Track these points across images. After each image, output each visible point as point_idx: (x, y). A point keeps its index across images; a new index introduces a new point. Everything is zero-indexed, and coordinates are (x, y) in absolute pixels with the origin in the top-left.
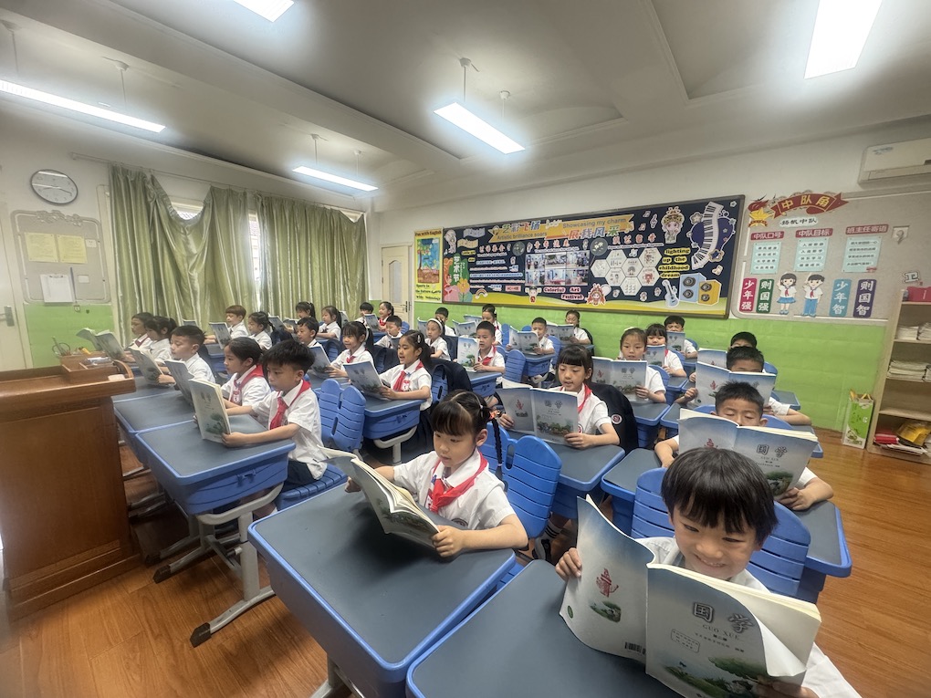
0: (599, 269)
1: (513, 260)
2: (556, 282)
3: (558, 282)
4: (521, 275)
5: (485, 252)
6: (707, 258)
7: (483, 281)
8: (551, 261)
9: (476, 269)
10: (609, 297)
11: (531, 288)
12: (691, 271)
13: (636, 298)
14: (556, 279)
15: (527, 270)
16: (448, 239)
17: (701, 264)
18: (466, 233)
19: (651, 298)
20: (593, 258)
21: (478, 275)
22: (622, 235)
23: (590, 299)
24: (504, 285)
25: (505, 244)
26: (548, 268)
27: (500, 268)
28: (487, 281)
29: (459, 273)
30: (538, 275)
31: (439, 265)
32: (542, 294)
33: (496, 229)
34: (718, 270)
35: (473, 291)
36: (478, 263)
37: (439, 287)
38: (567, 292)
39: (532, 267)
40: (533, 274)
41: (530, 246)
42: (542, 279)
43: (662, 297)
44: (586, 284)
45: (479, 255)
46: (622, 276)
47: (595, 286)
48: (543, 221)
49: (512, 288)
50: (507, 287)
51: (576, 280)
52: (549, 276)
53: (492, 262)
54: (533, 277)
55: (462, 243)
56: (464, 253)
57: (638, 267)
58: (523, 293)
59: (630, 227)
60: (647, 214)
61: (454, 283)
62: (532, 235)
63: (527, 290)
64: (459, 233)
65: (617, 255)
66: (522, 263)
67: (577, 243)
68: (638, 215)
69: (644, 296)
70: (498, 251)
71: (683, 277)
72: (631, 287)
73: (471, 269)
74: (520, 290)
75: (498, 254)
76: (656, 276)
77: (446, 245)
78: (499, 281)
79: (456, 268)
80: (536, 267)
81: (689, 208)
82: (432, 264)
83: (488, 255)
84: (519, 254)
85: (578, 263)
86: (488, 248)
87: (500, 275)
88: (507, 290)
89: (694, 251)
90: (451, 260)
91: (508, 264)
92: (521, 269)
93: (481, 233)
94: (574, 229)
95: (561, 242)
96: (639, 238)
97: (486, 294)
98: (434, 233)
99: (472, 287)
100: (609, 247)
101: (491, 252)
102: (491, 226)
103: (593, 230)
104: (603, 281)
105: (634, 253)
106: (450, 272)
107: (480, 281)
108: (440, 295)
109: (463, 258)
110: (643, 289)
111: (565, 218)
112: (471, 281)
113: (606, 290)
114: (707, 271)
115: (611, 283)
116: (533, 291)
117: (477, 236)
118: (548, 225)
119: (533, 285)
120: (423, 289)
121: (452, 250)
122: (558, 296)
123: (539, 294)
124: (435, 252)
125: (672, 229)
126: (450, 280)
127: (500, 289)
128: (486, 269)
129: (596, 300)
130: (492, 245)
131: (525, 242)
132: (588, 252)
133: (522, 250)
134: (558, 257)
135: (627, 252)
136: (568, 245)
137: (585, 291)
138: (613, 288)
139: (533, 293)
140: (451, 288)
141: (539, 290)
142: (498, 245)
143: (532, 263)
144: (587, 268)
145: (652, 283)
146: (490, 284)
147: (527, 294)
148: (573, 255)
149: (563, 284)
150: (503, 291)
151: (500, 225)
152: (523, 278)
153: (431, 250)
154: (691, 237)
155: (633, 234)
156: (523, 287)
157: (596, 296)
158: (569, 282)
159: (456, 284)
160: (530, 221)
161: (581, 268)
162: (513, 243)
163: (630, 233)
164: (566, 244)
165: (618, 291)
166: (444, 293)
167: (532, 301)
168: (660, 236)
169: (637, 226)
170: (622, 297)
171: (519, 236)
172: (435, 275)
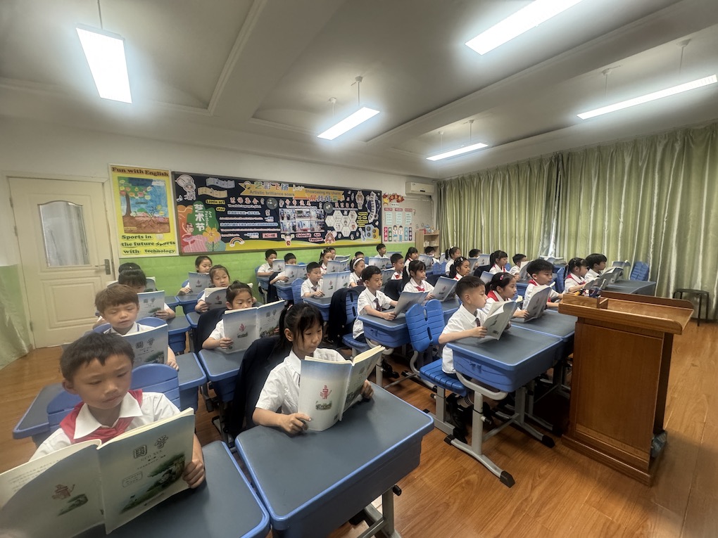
0: (330, 221)
1: (268, 213)
2: (304, 230)
3: (306, 230)
4: (276, 224)
5: (237, 203)
6: (373, 218)
7: (238, 230)
8: (300, 215)
9: (226, 219)
10: (337, 239)
11: (286, 235)
12: (369, 224)
13: (349, 238)
14: (304, 228)
15: (281, 221)
17: (371, 221)
18: (210, 182)
19: (356, 238)
20: (326, 214)
21: (231, 225)
23: (327, 241)
24: (260, 234)
25: (259, 198)
26: (298, 220)
27: (255, 218)
28: (242, 230)
30: (291, 224)
31: (169, 210)
32: (295, 239)
33: (247, 184)
34: (377, 223)
35: (226, 240)
36: (230, 213)
37: (172, 236)
38: (313, 236)
39: (285, 218)
40: (287, 224)
41: (281, 203)
42: (294, 228)
43: (360, 237)
44: (323, 231)
45: (230, 206)
46: (341, 226)
47: (329, 232)
48: (291, 185)
49: (270, 236)
51: (317, 228)
52: (299, 226)
53: (246, 213)
54: (288, 227)
56: (209, 201)
57: (348, 221)
60: (349, 193)
62: (282, 194)
63: (283, 236)
64: (200, 180)
66: (276, 214)
67: (315, 204)
69: (352, 237)
70: (252, 204)
72: (346, 232)
73: (221, 219)
75: (252, 206)
76: (356, 226)
77: (179, 191)
78: (255, 230)
79: (199, 217)
80: (288, 218)
81: (366, 193)
82: (154, 210)
83: (241, 206)
84: (272, 208)
85: (318, 217)
86: (240, 200)
87: (256, 224)
88: (264, 237)
89: (369, 214)
90: (190, 208)
91: (263, 215)
92: (276, 220)
93: (231, 185)
94: (313, 194)
95: (305, 202)
96: (347, 205)
97: (243, 242)
98: (155, 174)
100: (334, 209)
104: (332, 229)
105: (346, 213)
106: (191, 220)
107: (233, 230)
108: (176, 247)
109: (207, 207)
110: (352, 233)
111: (306, 186)
112: (222, 230)
113: (335, 234)
114: (373, 223)
115: (337, 230)
116: (288, 237)
117: (227, 187)
118: (294, 189)
119: (288, 233)
120: (138, 241)
122: (306, 240)
123: (293, 239)
124: (159, 198)
125: (360, 202)
126: (191, 230)
127: (257, 237)
129: (330, 241)
130: (244, 197)
132: (322, 210)
133: (275, 205)
134: (305, 213)
135: (342, 212)
137: (323, 235)
138: (338, 233)
141: (293, 236)
142: (251, 198)
143: (285, 215)
144: (323, 220)
145: (355, 230)
146: (246, 232)
147: (283, 240)
148: (314, 212)
149: (309, 231)
150: (261, 238)
151: (252, 182)
152: (279, 227)
153: (151, 193)
156: (279, 234)
157: (330, 238)
158: (313, 229)
159: (201, 233)
160: (280, 183)
161: (319, 220)
163: (343, 202)
164: (309, 204)
165: (340, 235)
166: (182, 244)
167: (288, 244)
168: (356, 206)
169: (346, 198)
170: (343, 238)
171: (272, 193)
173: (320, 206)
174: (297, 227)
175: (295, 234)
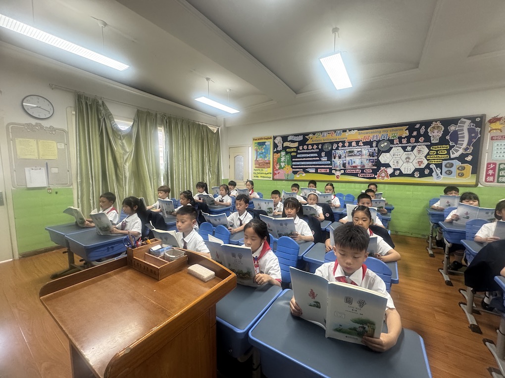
0: (384, 158)
1: (323, 154)
2: (354, 167)
3: (356, 167)
4: (329, 162)
5: (303, 149)
6: (461, 151)
7: (302, 167)
8: (350, 154)
9: (296, 160)
10: (392, 175)
11: (336, 170)
12: (450, 159)
13: (412, 175)
14: (354, 165)
15: (333, 160)
16: (276, 141)
17: (457, 155)
18: (289, 139)
19: (422, 175)
20: (380, 152)
21: (298, 163)
22: (400, 138)
23: (379, 176)
24: (317, 169)
25: (317, 144)
26: (348, 159)
27: (314, 159)
28: (305, 167)
29: (284, 162)
30: (341, 162)
31: (270, 157)
32: (344, 174)
33: (311, 136)
34: (469, 158)
35: (295, 173)
36: (298, 156)
37: (270, 170)
38: (363, 172)
39: (337, 158)
40: (338, 162)
41: (335, 146)
42: (344, 165)
43: (430, 175)
44: (376, 168)
45: (299, 151)
46: (401, 162)
47: (382, 168)
48: (344, 131)
49: (323, 171)
50: (319, 170)
51: (368, 165)
52: (349, 163)
53: (308, 155)
54: (338, 164)
55: (286, 144)
56: (288, 150)
57: (412, 157)
58: (330, 173)
59: (407, 133)
60: (418, 126)
61: (281, 168)
62: (336, 139)
63: (333, 172)
64: (285, 139)
65: (397, 150)
66: (329, 155)
67: (369, 143)
68: (411, 126)
69: (417, 174)
70: (313, 149)
71: (444, 163)
72: (407, 168)
73: (293, 160)
74: (328, 171)
75: (312, 151)
76: (426, 162)
77: (275, 146)
78: (313, 166)
79: (283, 159)
80: (340, 158)
81: (446, 123)
82: (265, 157)
83: (305, 151)
84: (327, 150)
85: (370, 155)
86: (305, 147)
87: (314, 163)
88: (319, 172)
89: (451, 147)
90: (279, 154)
91: (320, 156)
92: (329, 159)
93: (301, 138)
94: (366, 135)
95: (357, 143)
96: (412, 140)
97: (304, 174)
98: (267, 139)
99: (294, 170)
100: (391, 146)
101: (308, 149)
102: (308, 134)
103: (380, 135)
104: (387, 166)
105: (409, 148)
106: (279, 161)
107: (299, 167)
108: (271, 175)
109: (287, 153)
110: (416, 170)
111: (359, 129)
112: (293, 167)
113: (390, 171)
114: (462, 158)
115: (393, 167)
116: (338, 172)
117: (298, 140)
118: (348, 134)
119: (338, 169)
120: (259, 172)
121: (280, 148)
122: (356, 175)
123: (342, 174)
124: (267, 150)
125: (436, 135)
126: (278, 166)
127: (314, 171)
128: (304, 159)
129: (383, 177)
130: (308, 145)
131: (332, 143)
132: (376, 149)
133: (330, 148)
134: (356, 152)
135: (404, 148)
136: (362, 144)
137: (375, 172)
138: (395, 170)
139: (338, 173)
140: (279, 171)
141: (342, 171)
142: (313, 145)
143: (337, 155)
144: (376, 158)
145: (423, 166)
146: (307, 168)
147: (334, 174)
148: (366, 150)
149: (359, 168)
150: (316, 172)
151: (314, 134)
152: (331, 164)
153: (264, 149)
154: (448, 139)
155: (408, 138)
156: (331, 169)
157: (383, 175)
158: (364, 166)
159: (283, 168)
160: (335, 131)
161: (371, 158)
162: (323, 144)
163: (406, 137)
164: (361, 144)
165: (398, 172)
166: (274, 174)
167: (337, 178)
168: (427, 138)
169: (411, 132)
170: (401, 175)
171: (328, 139)
172: (267, 163)
173: (374, 144)
174: (347, 165)
175: (345, 170)
